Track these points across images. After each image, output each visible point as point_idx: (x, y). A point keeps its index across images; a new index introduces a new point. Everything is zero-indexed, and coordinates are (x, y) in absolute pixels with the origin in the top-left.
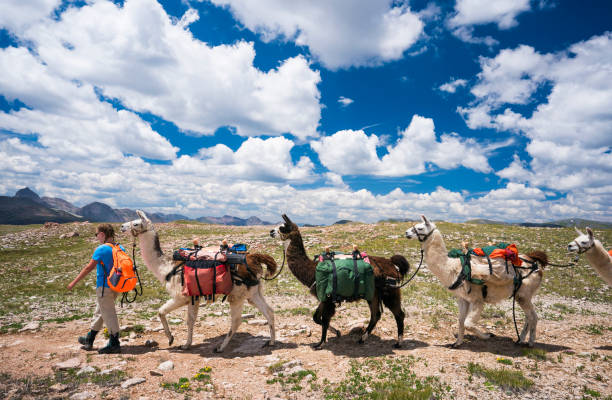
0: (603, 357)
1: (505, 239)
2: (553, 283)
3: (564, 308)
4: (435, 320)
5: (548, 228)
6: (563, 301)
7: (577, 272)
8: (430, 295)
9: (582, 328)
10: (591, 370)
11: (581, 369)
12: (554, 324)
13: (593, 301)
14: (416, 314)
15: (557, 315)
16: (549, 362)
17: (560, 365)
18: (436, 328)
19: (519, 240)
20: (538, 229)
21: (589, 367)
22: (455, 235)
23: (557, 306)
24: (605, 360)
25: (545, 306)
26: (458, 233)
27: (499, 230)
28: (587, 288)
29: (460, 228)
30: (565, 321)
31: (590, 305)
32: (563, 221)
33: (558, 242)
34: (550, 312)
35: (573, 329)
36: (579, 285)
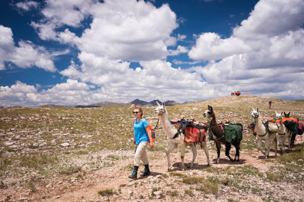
0: (140, 183)
1: (71, 116)
2: (103, 142)
3: (113, 157)
4: (31, 186)
5: (95, 108)
6: (111, 153)
7: (114, 134)
8: (22, 165)
9: (125, 168)
10: (137, 193)
11: (132, 194)
12: (111, 169)
13: (125, 150)
14: (13, 184)
15: (111, 162)
16: (114, 195)
17: (121, 195)
18: (34, 191)
19: (79, 116)
20: (89, 109)
21: (135, 192)
22: (35, 117)
23: (109, 157)
24: (141, 185)
25: (103, 158)
26: (37, 115)
27: (66, 111)
28: (121, 143)
29: (38, 111)
30: (116, 166)
31: (125, 153)
32: (99, 103)
33: (102, 116)
34: (106, 161)
35: (121, 169)
36: (117, 141)
